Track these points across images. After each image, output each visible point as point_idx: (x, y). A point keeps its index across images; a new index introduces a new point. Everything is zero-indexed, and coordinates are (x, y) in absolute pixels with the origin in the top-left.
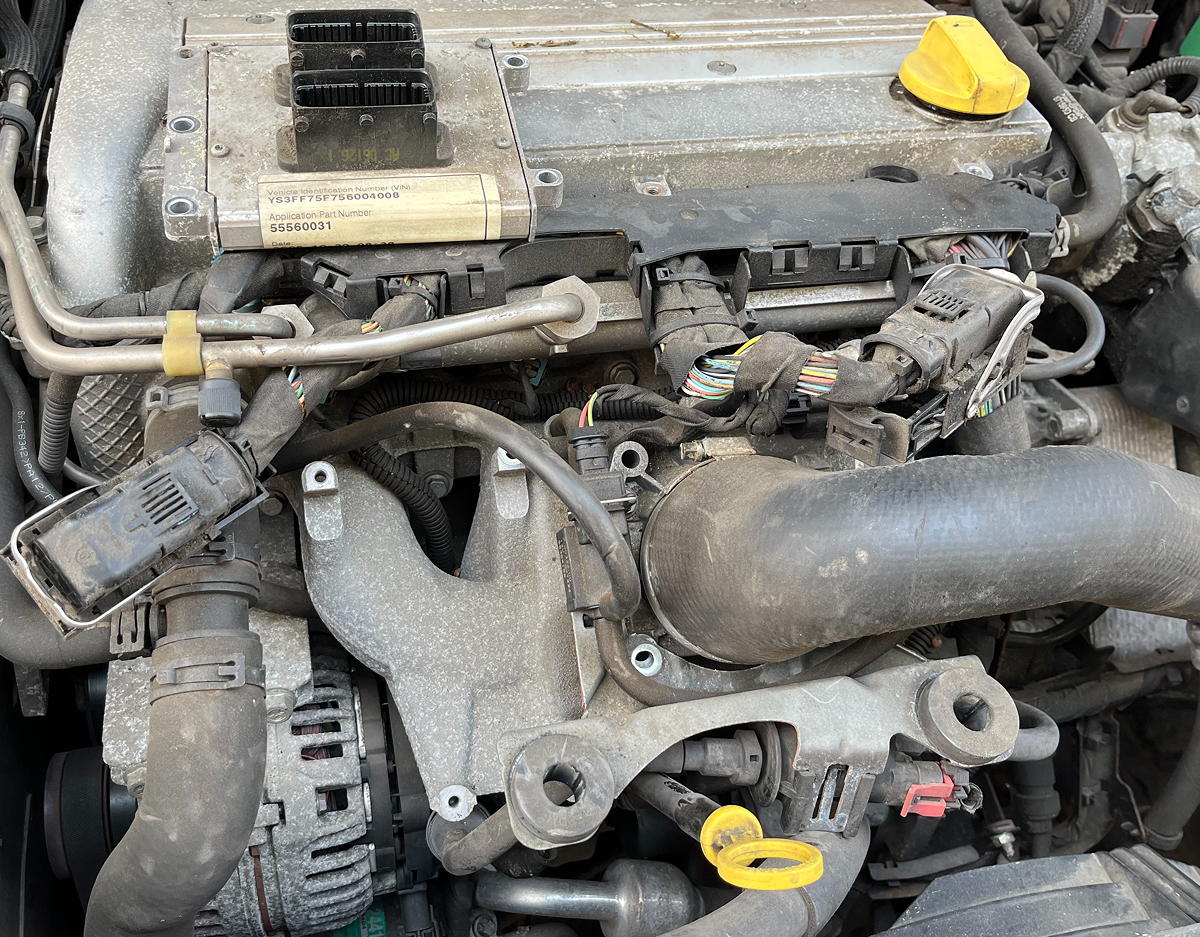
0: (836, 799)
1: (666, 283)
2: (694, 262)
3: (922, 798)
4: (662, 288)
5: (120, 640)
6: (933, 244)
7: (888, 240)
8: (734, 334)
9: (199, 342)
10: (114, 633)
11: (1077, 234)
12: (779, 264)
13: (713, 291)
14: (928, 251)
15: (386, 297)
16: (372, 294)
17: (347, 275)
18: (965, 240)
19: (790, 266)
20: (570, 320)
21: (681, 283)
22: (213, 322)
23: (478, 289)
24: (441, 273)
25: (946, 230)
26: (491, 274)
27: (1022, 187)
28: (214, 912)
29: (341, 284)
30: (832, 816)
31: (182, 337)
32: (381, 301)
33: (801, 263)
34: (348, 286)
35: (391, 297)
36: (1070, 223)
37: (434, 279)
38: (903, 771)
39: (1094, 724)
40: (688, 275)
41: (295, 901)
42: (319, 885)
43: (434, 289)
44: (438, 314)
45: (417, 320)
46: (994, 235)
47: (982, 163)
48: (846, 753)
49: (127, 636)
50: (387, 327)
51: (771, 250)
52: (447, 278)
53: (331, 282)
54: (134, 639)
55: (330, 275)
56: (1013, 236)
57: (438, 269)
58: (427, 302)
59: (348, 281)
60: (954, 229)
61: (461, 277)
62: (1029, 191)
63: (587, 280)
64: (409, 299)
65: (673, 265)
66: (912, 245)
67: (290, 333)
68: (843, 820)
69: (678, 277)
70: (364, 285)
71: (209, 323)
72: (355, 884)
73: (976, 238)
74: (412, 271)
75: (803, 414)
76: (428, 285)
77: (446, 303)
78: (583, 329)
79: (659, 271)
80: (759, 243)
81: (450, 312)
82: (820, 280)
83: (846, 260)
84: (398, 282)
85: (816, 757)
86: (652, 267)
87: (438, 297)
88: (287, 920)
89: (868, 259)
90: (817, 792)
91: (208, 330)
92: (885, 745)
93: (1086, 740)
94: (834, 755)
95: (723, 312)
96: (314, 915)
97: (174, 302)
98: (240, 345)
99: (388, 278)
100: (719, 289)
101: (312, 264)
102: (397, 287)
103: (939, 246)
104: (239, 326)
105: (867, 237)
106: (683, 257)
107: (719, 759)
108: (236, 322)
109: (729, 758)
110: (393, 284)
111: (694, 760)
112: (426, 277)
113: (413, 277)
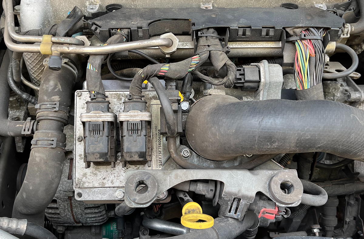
0: (237, 208)
1: (201, 37)
2: (211, 30)
3: (266, 213)
4: (200, 38)
5: (25, 130)
6: (295, 30)
7: (279, 27)
8: (221, 54)
9: (51, 45)
10: (24, 128)
11: (353, 30)
12: (241, 32)
13: (218, 40)
14: (294, 32)
15: (112, 35)
16: (107, 34)
17: (100, 27)
18: (307, 29)
19: (244, 34)
20: (168, 46)
21: (206, 37)
22: (57, 39)
23: (141, 34)
24: (129, 28)
25: (300, 25)
26: (145, 30)
27: (335, 13)
28: (59, 214)
29: (98, 31)
30: (235, 213)
31: (47, 43)
32: (110, 36)
33: (248, 33)
34: (100, 31)
35: (113, 35)
36: (351, 26)
37: (127, 30)
38: (261, 203)
39: (352, 197)
40: (209, 35)
41: (81, 214)
42: (89, 211)
43: (126, 33)
44: (128, 41)
45: (121, 42)
46: (318, 28)
47: (324, 4)
48: (240, 195)
49: (27, 129)
50: (110, 44)
51: (237, 28)
52: (131, 30)
53: (96, 29)
54: (28, 131)
55: (96, 27)
56: (326, 29)
58: (124, 37)
59: (100, 29)
60: (304, 25)
61: (135, 30)
62: (337, 15)
63: (175, 35)
64: (118, 36)
65: (204, 31)
66: (288, 30)
67: (82, 44)
68: (239, 215)
69: (205, 35)
70: (105, 31)
71: (55, 39)
72: (100, 212)
73: (312, 29)
74: (121, 27)
75: (243, 83)
77: (130, 38)
78: (173, 49)
79: (199, 33)
80: (234, 26)
81: (131, 40)
82: (255, 40)
83: (264, 33)
84: (115, 30)
85: (230, 194)
86: (197, 31)
87: (128, 36)
88: (80, 220)
89: (272, 33)
90: (230, 205)
91: (54, 41)
92: (254, 194)
93: (348, 203)
94: (236, 195)
95: (219, 47)
96: (88, 219)
97: (49, 32)
98: (62, 46)
99: (113, 29)
100: (220, 40)
101: (91, 23)
102: (115, 32)
103: (298, 31)
105: (272, 26)
106: (208, 29)
107: (201, 189)
108: (63, 39)
109: (204, 189)
110: (114, 31)
111: (193, 188)
112: (125, 29)
113: (121, 29)
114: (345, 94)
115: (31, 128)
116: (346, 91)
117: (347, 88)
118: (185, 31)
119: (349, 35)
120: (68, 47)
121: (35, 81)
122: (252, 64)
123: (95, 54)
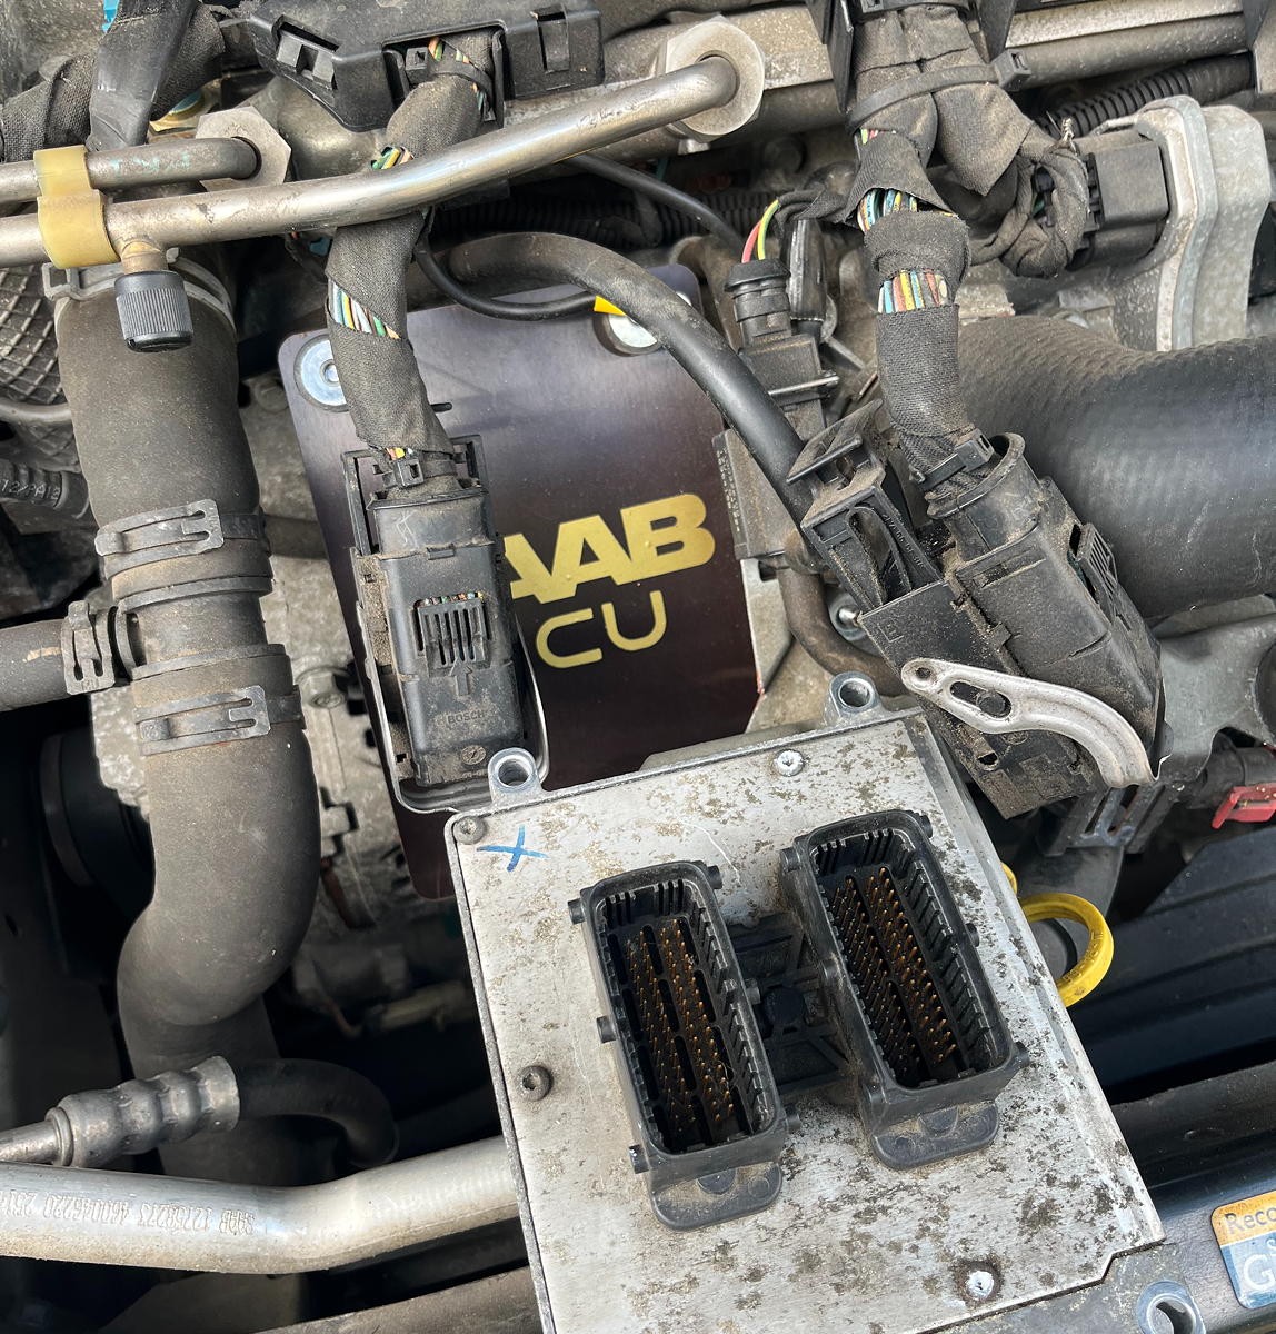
1: (877, 15)
9: (97, 207)
15: (405, 85)
16: (378, 78)
17: (333, 47)
21: (901, 11)
22: (116, 166)
23: (557, 53)
24: (494, 28)
26: (579, 25)
31: (71, 201)
32: (397, 98)
34: (338, 68)
35: (412, 85)
37: (482, 40)
43: (482, 63)
44: (491, 104)
49: (88, 668)
52: (502, 39)
53: (306, 61)
54: (98, 670)
55: (304, 52)
57: (486, 22)
58: (475, 87)
59: (337, 59)
61: (525, 35)
64: (444, 85)
67: (251, 165)
69: (897, 1)
71: (110, 167)
74: (445, 30)
76: (471, 53)
77: (503, 84)
81: (509, 96)
84: (421, 56)
87: (491, 74)
91: (108, 179)
98: (169, 207)
100: (962, 14)
101: (269, 27)
102: (421, 66)
104: (162, 166)
108: (156, 161)
110: (413, 61)
112: (468, 39)
113: (445, 39)
120: (203, 208)
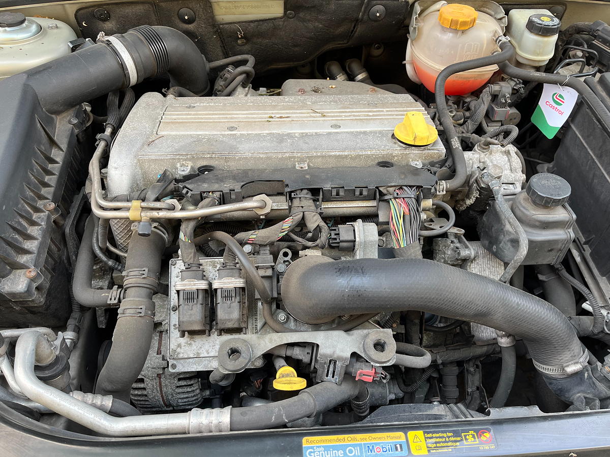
0: (334, 372)
1: (295, 198)
2: (305, 191)
3: (364, 375)
4: (294, 200)
5: (111, 299)
6: (388, 189)
7: (372, 187)
8: (315, 215)
9: (140, 211)
10: (109, 297)
11: (448, 187)
12: (334, 193)
13: (311, 201)
14: (387, 191)
15: (203, 198)
16: (199, 197)
17: (191, 191)
18: (401, 188)
19: (338, 194)
20: (261, 208)
21: (300, 198)
22: (146, 204)
23: (233, 197)
25: (393, 184)
26: (237, 192)
27: (429, 170)
28: (146, 395)
29: (189, 195)
30: (333, 377)
31: (136, 209)
32: (202, 200)
33: (342, 193)
35: (205, 199)
36: (446, 183)
37: (219, 193)
38: (358, 365)
40: (302, 196)
41: (172, 395)
42: (180, 390)
43: (219, 196)
44: (220, 204)
45: (213, 205)
46: (411, 187)
47: (420, 161)
48: (335, 356)
50: (202, 208)
51: (330, 189)
52: (223, 193)
53: (187, 192)
54: (115, 299)
56: (419, 187)
57: (221, 190)
58: (216, 200)
59: (192, 193)
60: (396, 184)
61: (227, 193)
62: (431, 173)
63: (268, 195)
64: (210, 199)
65: (298, 192)
66: (381, 189)
67: (173, 208)
68: (336, 379)
69: (300, 196)
70: (196, 194)
71: (144, 204)
72: (193, 391)
73: (404, 187)
74: (213, 190)
75: (338, 243)
76: (217, 195)
77: (223, 200)
78: (267, 210)
79: (293, 194)
80: (327, 186)
81: (224, 203)
82: (350, 199)
83: (357, 193)
85: (325, 356)
86: (291, 192)
87: (220, 199)
88: (171, 401)
89: (365, 193)
90: (327, 368)
91: (144, 206)
92: (348, 355)
93: (468, 370)
94: (331, 356)
95: (313, 208)
96: (180, 401)
97: (138, 197)
98: (152, 212)
99: (204, 192)
100: (314, 201)
101: (182, 187)
102: (207, 195)
103: (391, 189)
105: (365, 186)
106: (302, 190)
107: (297, 353)
108: (153, 204)
109: (301, 353)
110: (205, 195)
111: (289, 352)
112: (217, 192)
113: (213, 192)
114: (456, 251)
115: (118, 297)
116: (457, 248)
117: (458, 245)
118: (280, 192)
119: (445, 192)
120: (158, 213)
121: (121, 247)
122: (347, 223)
123: (188, 219)
